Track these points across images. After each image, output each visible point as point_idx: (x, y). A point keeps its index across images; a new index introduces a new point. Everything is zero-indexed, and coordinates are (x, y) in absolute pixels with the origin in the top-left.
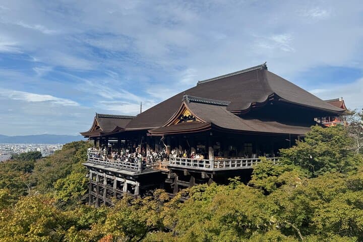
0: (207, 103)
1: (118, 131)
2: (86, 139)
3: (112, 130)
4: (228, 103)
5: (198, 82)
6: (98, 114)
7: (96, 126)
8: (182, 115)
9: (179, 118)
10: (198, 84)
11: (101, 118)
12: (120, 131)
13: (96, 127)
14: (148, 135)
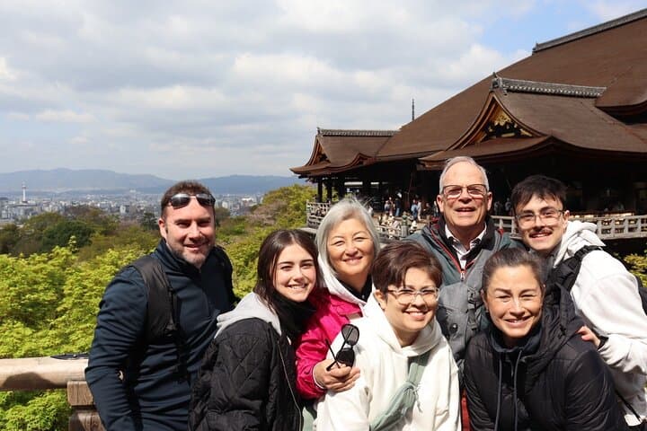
0: (547, 94)
1: (361, 163)
2: (303, 182)
3: (349, 161)
4: (597, 90)
5: (534, 46)
6: (323, 131)
7: (319, 153)
8: (490, 123)
9: (485, 129)
10: (535, 52)
11: (329, 138)
12: (365, 163)
13: (319, 156)
14: (420, 168)
